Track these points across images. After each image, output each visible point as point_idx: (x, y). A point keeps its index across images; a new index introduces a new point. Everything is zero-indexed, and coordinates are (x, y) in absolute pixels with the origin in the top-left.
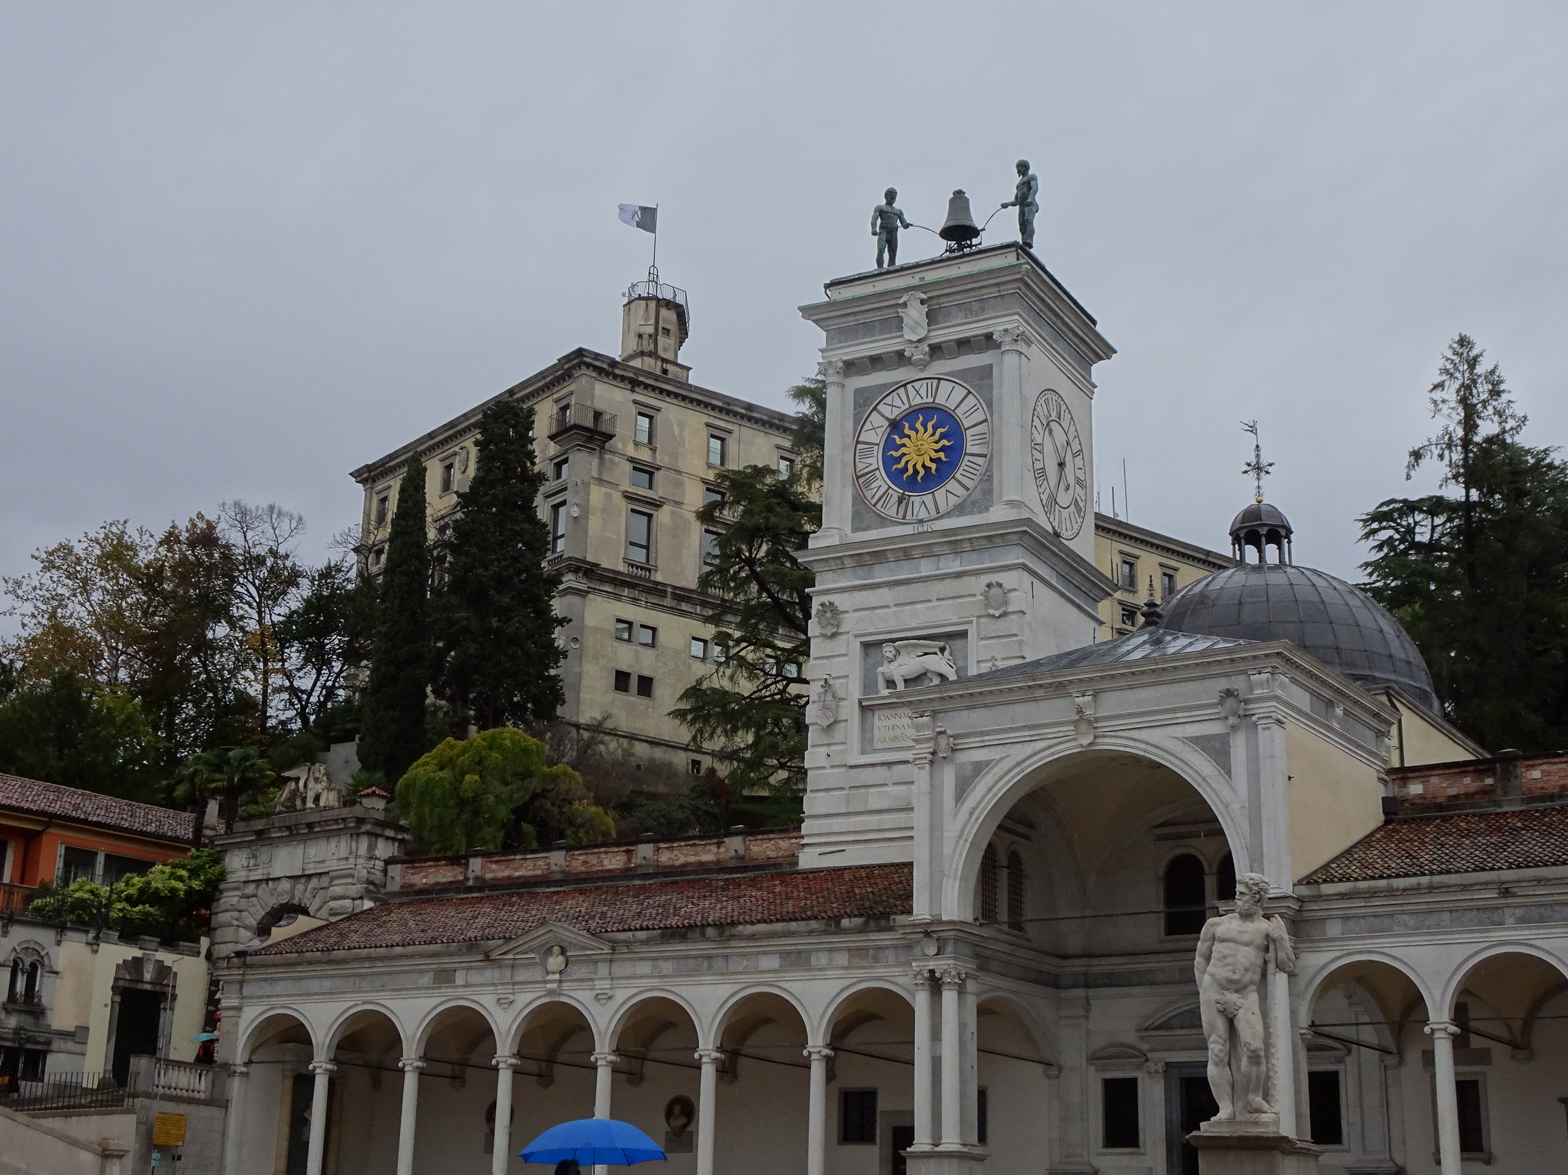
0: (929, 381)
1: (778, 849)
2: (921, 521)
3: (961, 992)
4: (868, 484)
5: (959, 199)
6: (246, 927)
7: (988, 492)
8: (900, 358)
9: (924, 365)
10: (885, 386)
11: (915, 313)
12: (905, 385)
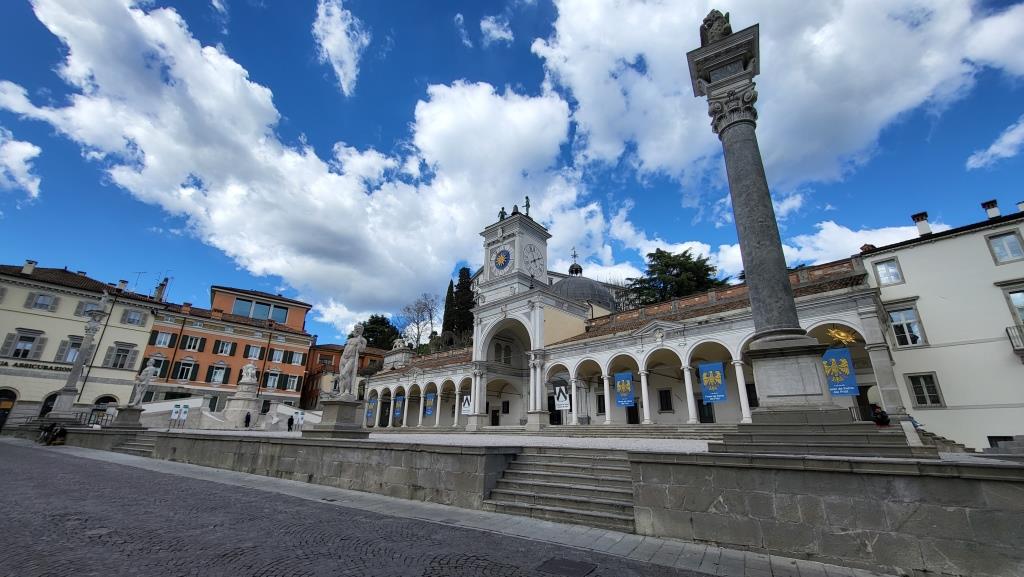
0: (503, 245)
3: (481, 376)
5: (516, 207)
7: (514, 267)
9: (502, 242)
10: (495, 247)
11: (500, 231)
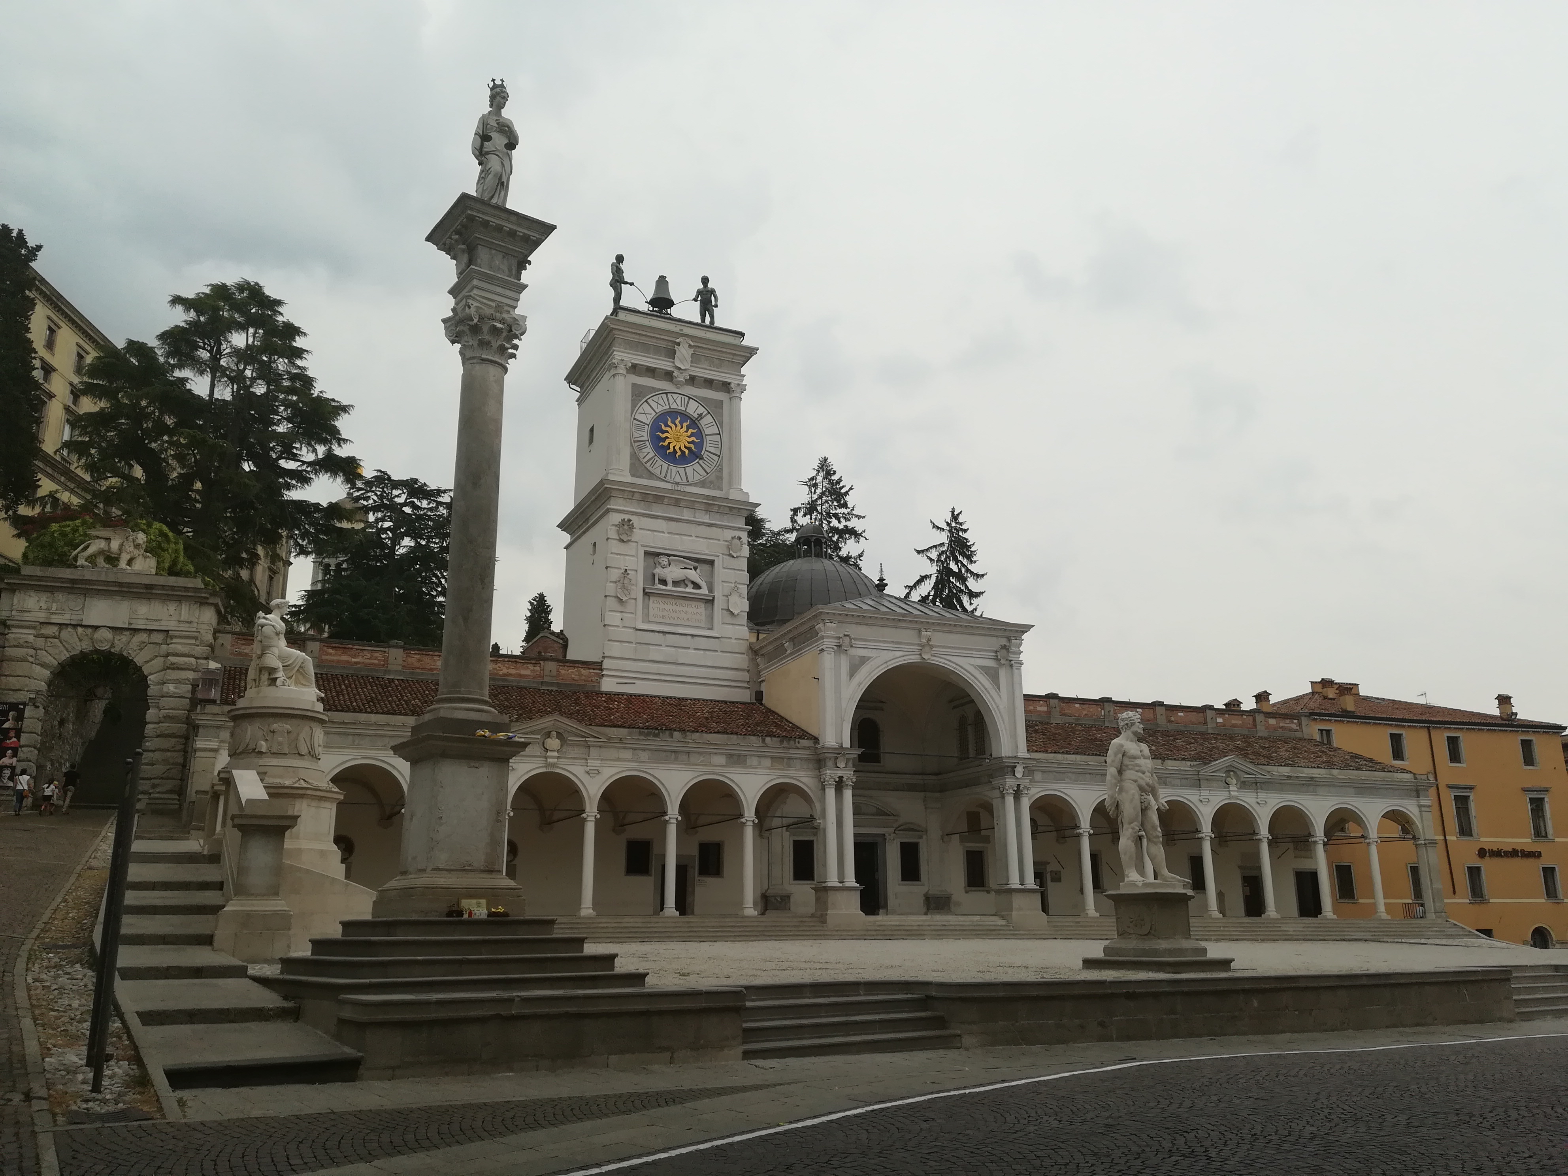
0: (683, 397)
1: (580, 675)
2: (678, 483)
4: (641, 448)
5: (662, 281)
6: (43, 665)
7: (720, 478)
8: (668, 376)
9: (678, 384)
10: (654, 389)
11: (684, 351)
12: (666, 393)
